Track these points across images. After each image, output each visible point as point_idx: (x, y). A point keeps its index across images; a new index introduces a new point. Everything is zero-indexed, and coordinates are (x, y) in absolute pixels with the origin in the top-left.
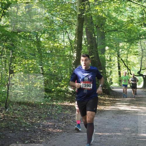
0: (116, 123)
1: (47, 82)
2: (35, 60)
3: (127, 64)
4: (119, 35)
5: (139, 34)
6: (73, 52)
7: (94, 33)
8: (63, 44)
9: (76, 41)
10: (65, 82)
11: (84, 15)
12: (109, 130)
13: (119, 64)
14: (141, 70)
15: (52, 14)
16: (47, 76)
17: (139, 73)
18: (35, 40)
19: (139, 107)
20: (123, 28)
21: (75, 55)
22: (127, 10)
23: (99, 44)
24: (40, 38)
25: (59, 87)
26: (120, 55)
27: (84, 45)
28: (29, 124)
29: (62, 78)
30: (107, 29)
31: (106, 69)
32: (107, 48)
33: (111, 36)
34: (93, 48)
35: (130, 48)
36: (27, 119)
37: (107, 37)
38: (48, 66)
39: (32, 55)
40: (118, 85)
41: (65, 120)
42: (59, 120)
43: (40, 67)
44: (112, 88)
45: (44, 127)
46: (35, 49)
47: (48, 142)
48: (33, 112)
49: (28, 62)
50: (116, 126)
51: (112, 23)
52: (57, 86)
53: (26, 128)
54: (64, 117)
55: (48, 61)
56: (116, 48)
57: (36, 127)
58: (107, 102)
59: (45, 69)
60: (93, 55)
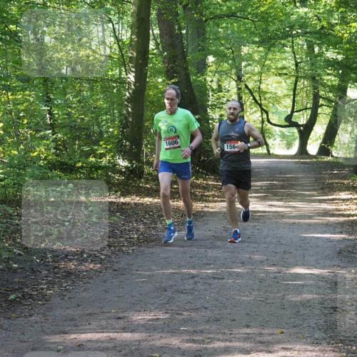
1: (64, 146)
2: (33, 93)
3: (260, 97)
4: (239, 28)
5: (289, 23)
6: (126, 70)
7: (179, 24)
9: (133, 43)
10: (109, 145)
12: (215, 261)
13: (240, 98)
14: (293, 112)
16: (64, 129)
17: (289, 118)
19: (287, 204)
20: (249, 10)
21: (133, 79)
23: (190, 50)
25: (94, 157)
26: (243, 75)
27: (155, 51)
28: (19, 252)
29: (101, 133)
30: (211, 13)
31: (209, 110)
32: (211, 59)
33: (220, 30)
34: (175, 61)
35: (266, 59)
36: (14, 240)
37: (211, 32)
43: (45, 110)
45: (56, 257)
47: (65, 295)
49: (14, 97)
50: (233, 252)
52: (88, 155)
53: (11, 262)
55: (66, 95)
56: (233, 59)
57: (37, 258)
58: (210, 193)
59: (58, 114)
60: (176, 77)
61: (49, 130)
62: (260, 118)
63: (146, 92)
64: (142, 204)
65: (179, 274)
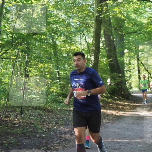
0: (136, 130)
1: (64, 87)
2: (52, 64)
3: (147, 67)
4: (138, 38)
6: (90, 55)
7: (113, 36)
8: (79, 47)
9: (93, 44)
11: (102, 16)
12: (128, 137)
13: (139, 68)
15: (68, 16)
16: (64, 80)
18: (51, 43)
21: (93, 59)
22: (147, 11)
23: (117, 47)
24: (56, 41)
26: (140, 58)
27: (102, 47)
28: (45, 130)
30: (126, 31)
31: (125, 72)
32: (126, 51)
33: (130, 39)
34: (111, 52)
35: (150, 51)
36: (43, 125)
37: (126, 39)
38: (65, 69)
39: (48, 59)
40: (138, 90)
43: (56, 71)
44: (131, 93)
45: (61, 133)
46: (51, 53)
47: (65, 149)
48: (50, 118)
49: (44, 66)
50: (136, 133)
51: (131, 25)
53: (42, 134)
55: (65, 65)
56: (136, 51)
57: (53, 133)
58: (126, 108)
59: (61, 73)
60: (112, 58)
61: (58, 80)
62: (148, 77)
63: (99, 65)
65: (113, 141)
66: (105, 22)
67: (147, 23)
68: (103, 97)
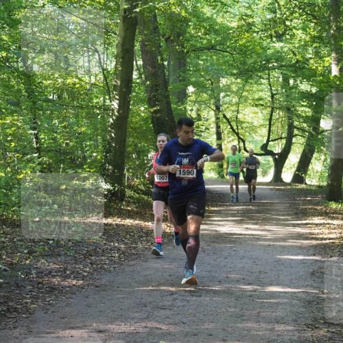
0: (209, 264)
1: (49, 169)
2: (21, 118)
3: (237, 126)
4: (218, 60)
5: (266, 56)
6: (110, 98)
7: (161, 55)
8: (86, 79)
9: (117, 72)
10: (92, 169)
11: (138, 10)
13: (218, 127)
14: (268, 141)
15: (60, 7)
16: (49, 154)
17: (264, 147)
19: (263, 228)
21: (116, 106)
22: (238, 2)
23: (171, 80)
27: (138, 81)
28: (4, 267)
29: (85, 158)
30: (192, 45)
32: (191, 89)
33: (200, 62)
34: (157, 90)
35: (243, 90)
36: (1, 255)
37: (191, 63)
38: (53, 130)
39: (12, 104)
40: (216, 177)
41: (90, 257)
42: (75, 257)
43: (31, 134)
45: (40, 273)
46: (19, 91)
47: (48, 309)
48: (15, 240)
49: (3, 121)
50: (210, 272)
51: (203, 31)
54: (88, 251)
55: (52, 120)
56: (212, 90)
57: (22, 274)
59: (44, 138)
60: (158, 105)
61: (36, 153)
63: (129, 119)
64: (124, 225)
65: (159, 291)
66: (145, 23)
67: (238, 28)
68: (138, 193)
